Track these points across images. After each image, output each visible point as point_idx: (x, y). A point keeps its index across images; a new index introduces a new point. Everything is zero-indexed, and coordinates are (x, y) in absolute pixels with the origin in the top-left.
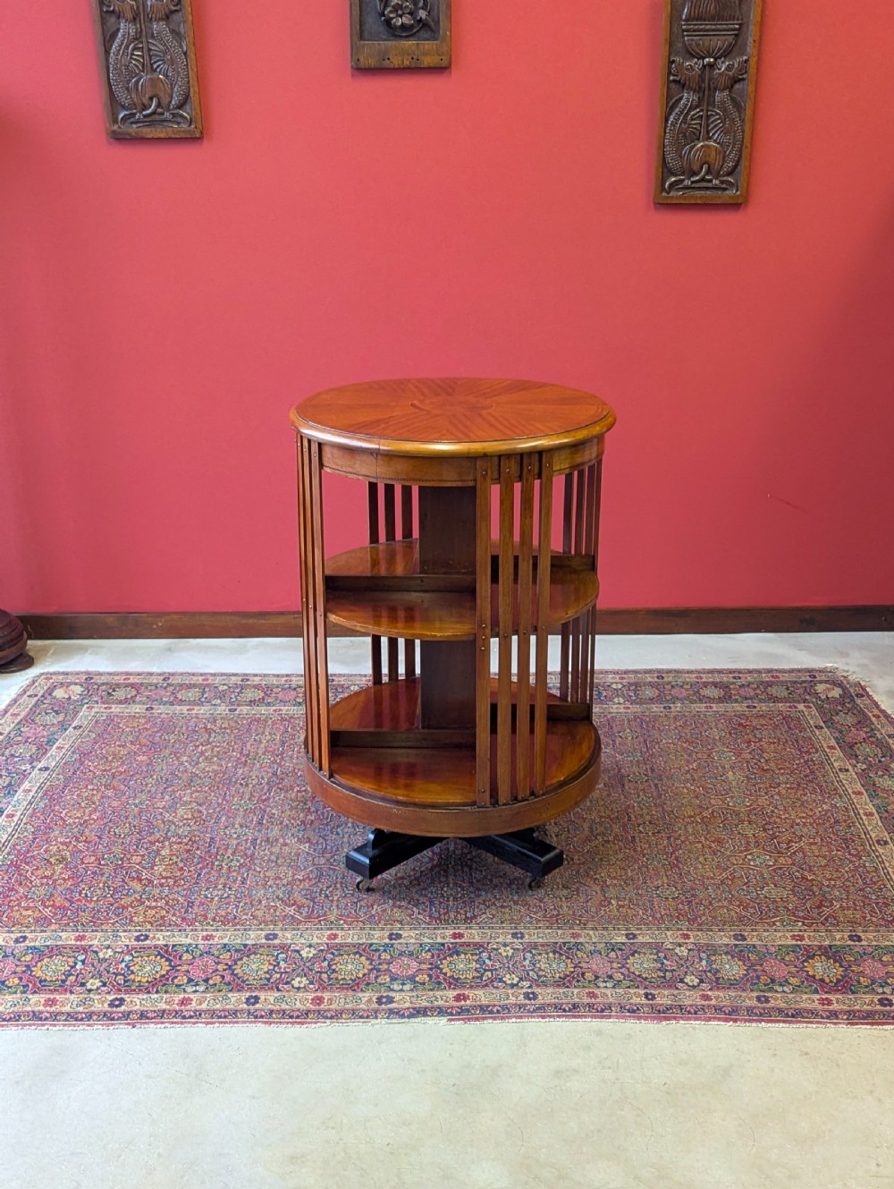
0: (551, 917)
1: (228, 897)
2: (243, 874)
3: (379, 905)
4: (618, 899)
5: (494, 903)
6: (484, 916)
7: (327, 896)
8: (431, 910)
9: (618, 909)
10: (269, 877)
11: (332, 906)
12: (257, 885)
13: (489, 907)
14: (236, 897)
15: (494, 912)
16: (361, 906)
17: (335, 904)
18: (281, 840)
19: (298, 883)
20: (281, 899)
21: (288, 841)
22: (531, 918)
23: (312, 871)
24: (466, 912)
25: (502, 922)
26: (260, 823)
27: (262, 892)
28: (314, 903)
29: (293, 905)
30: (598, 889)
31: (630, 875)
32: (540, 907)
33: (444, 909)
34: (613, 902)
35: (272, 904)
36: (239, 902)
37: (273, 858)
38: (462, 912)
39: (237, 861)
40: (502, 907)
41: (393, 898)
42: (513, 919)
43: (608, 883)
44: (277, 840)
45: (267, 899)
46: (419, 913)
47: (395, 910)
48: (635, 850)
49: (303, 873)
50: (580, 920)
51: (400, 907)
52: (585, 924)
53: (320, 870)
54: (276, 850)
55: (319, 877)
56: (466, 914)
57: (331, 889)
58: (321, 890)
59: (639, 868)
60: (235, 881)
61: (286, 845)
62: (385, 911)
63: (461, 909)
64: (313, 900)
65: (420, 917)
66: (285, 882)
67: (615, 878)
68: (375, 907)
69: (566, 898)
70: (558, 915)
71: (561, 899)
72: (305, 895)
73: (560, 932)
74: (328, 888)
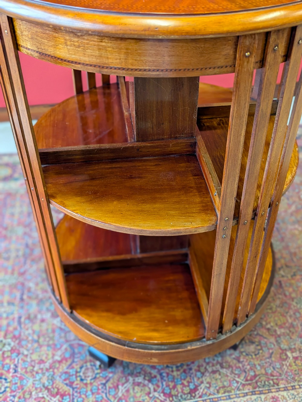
0: (251, 380)
1: (5, 391)
2: (14, 359)
3: (123, 385)
4: (292, 350)
5: (205, 368)
6: (203, 386)
7: (82, 380)
8: (163, 385)
9: (295, 362)
10: (34, 361)
11: (87, 392)
12: (26, 372)
13: (203, 374)
14: (12, 391)
15: (208, 380)
16: (110, 388)
17: (89, 388)
18: (39, 317)
19: (57, 365)
20: (47, 388)
21: (44, 317)
22: (237, 382)
23: (66, 349)
24: (188, 382)
25: (218, 392)
26: (22, 300)
27: (31, 380)
28: (73, 389)
29: (57, 394)
30: (272, 340)
31: (290, 321)
32: (239, 367)
33: (172, 382)
34: (289, 354)
35: (40, 395)
36: (14, 396)
37: (35, 337)
38: (185, 383)
39: (9, 344)
40: (214, 372)
41: (131, 374)
42: (224, 387)
43: (279, 333)
44: (36, 317)
45: (36, 389)
46: (155, 390)
47: (136, 388)
48: (285, 295)
49: (59, 353)
50: (272, 380)
51: (139, 384)
52: (278, 385)
53: (71, 346)
54: (36, 327)
55: (73, 355)
56: (189, 386)
57: (83, 369)
58: (77, 372)
59: (294, 314)
60: (8, 371)
61: (43, 321)
62: (128, 391)
63: (184, 379)
64: (71, 384)
65: (156, 394)
66: (47, 365)
67: (281, 327)
68: (120, 387)
69: (256, 355)
70: (255, 376)
71: (252, 356)
72: (65, 380)
73: (263, 396)
74: (81, 368)
